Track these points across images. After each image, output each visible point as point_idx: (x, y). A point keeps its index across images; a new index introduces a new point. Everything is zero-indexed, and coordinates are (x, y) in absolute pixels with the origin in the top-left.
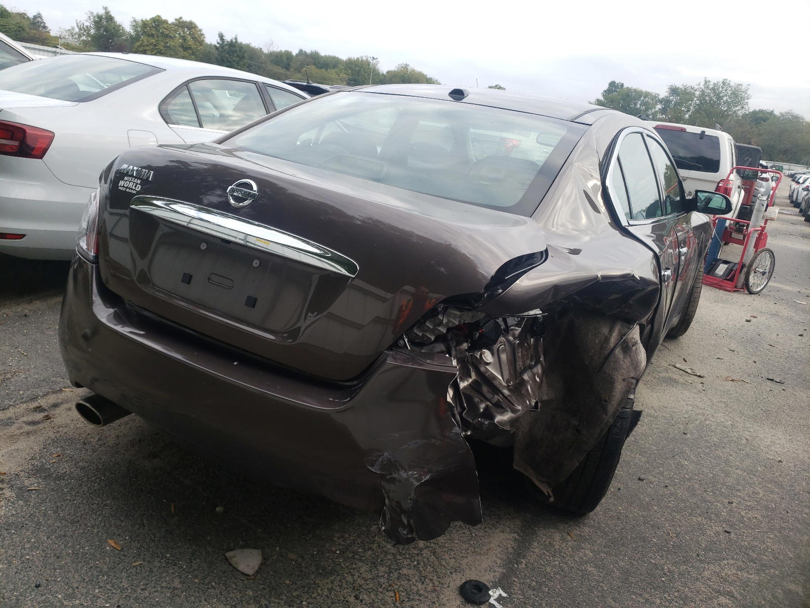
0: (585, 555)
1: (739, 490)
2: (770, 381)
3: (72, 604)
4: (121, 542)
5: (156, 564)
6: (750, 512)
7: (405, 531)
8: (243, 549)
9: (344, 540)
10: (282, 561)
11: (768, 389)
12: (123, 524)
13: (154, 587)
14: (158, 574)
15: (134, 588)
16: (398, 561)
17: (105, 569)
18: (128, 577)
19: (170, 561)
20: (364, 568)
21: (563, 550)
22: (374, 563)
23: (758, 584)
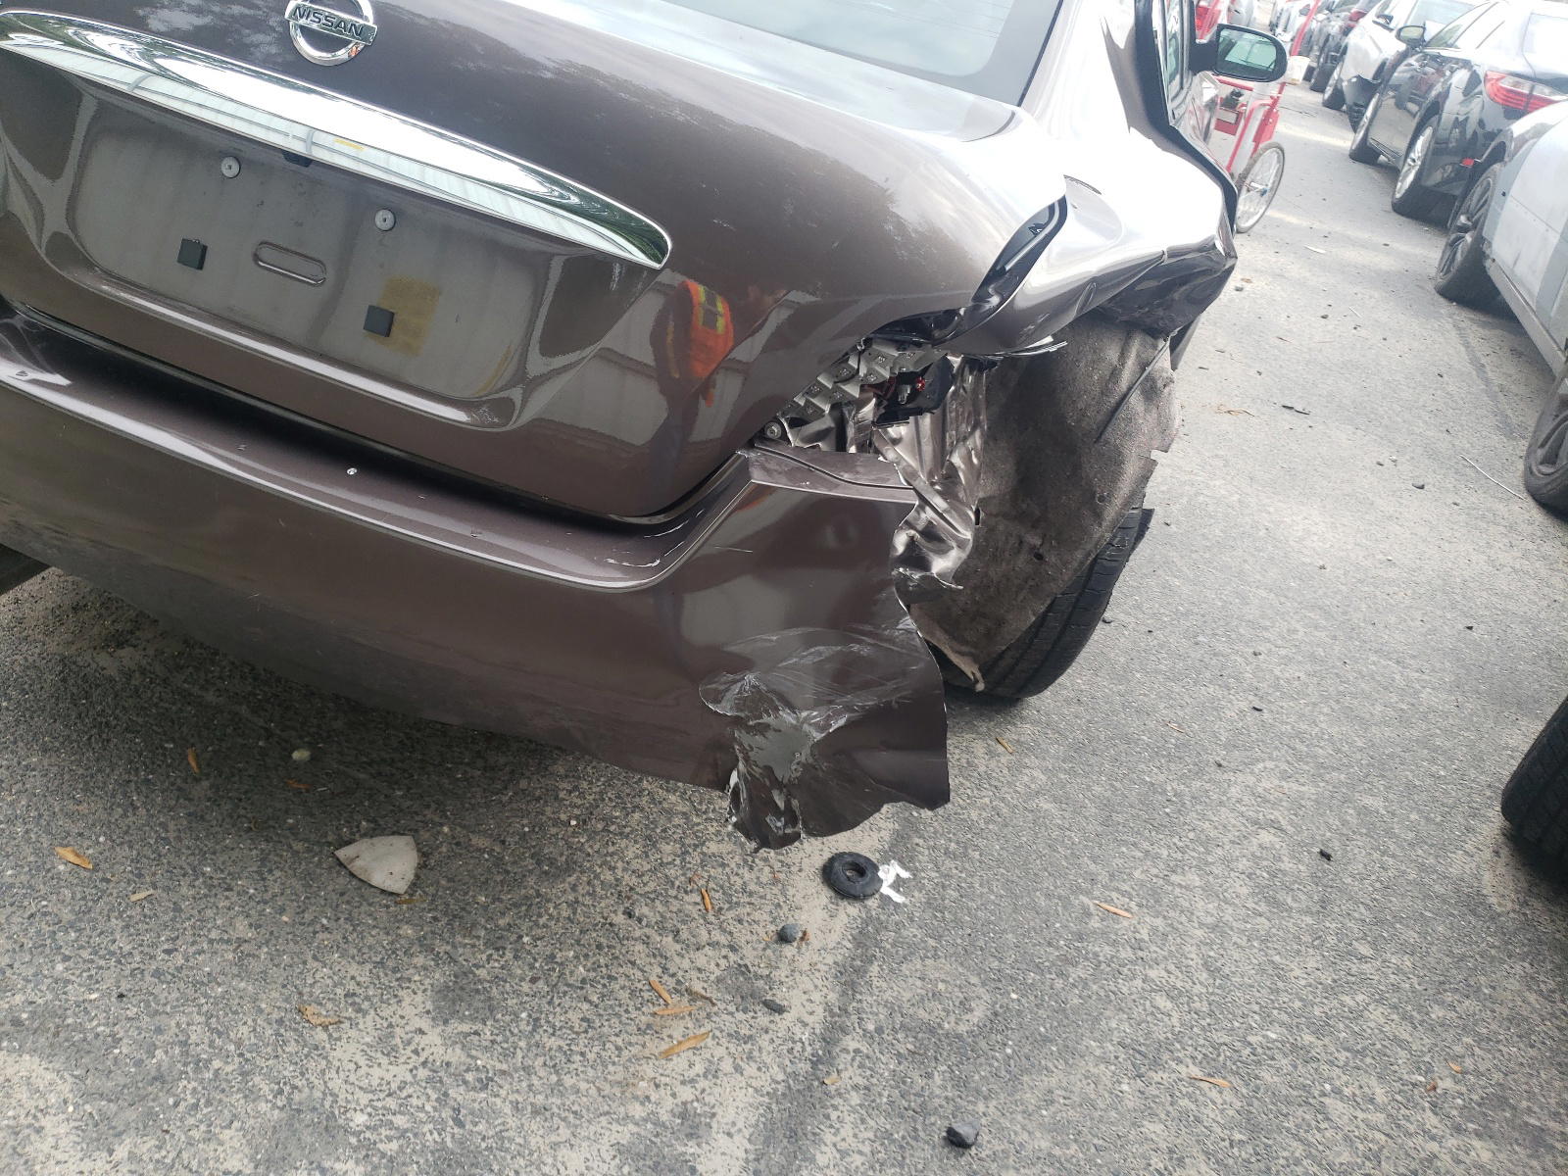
0: (1033, 779)
1: (1266, 629)
2: (1288, 411)
3: (7, 1006)
4: (91, 851)
5: (184, 890)
6: (1287, 668)
7: (780, 821)
8: (372, 837)
9: (582, 796)
10: (461, 855)
11: (1287, 428)
12: (83, 808)
13: (194, 943)
14: (195, 912)
15: (146, 950)
16: (696, 828)
17: (67, 915)
18: (127, 926)
19: (216, 882)
20: (632, 851)
21: (994, 775)
22: (649, 838)
23: (1316, 801)
